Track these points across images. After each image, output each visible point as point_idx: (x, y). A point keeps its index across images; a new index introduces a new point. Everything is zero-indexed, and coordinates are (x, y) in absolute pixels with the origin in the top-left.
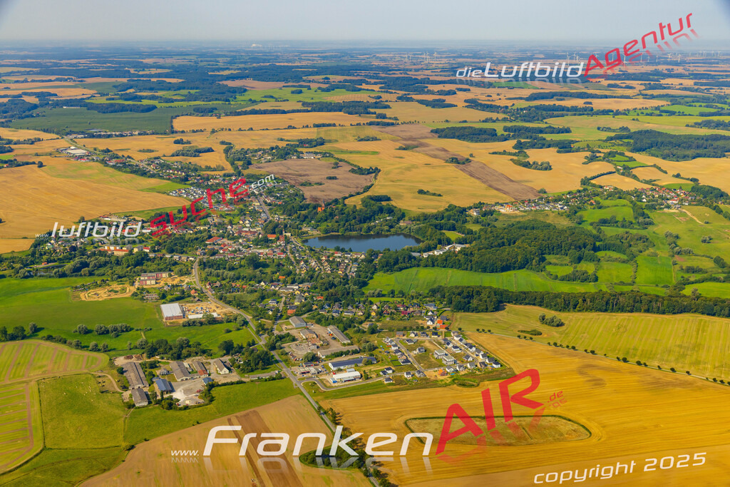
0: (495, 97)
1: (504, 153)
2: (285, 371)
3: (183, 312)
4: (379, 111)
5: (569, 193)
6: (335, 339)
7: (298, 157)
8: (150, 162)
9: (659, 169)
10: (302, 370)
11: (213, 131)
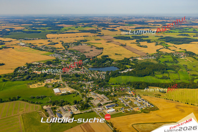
0: (126, 28)
1: (134, 43)
2: (93, 109)
3: (60, 91)
4: (99, 32)
5: (155, 54)
6: (104, 98)
7: (81, 45)
8: (43, 46)
9: (175, 47)
10: (98, 109)
11: (57, 38)
